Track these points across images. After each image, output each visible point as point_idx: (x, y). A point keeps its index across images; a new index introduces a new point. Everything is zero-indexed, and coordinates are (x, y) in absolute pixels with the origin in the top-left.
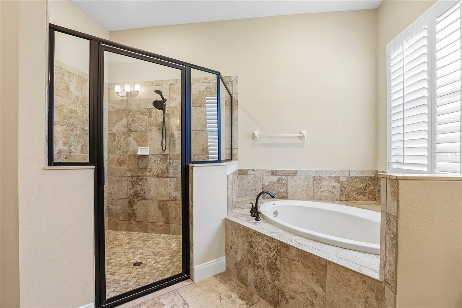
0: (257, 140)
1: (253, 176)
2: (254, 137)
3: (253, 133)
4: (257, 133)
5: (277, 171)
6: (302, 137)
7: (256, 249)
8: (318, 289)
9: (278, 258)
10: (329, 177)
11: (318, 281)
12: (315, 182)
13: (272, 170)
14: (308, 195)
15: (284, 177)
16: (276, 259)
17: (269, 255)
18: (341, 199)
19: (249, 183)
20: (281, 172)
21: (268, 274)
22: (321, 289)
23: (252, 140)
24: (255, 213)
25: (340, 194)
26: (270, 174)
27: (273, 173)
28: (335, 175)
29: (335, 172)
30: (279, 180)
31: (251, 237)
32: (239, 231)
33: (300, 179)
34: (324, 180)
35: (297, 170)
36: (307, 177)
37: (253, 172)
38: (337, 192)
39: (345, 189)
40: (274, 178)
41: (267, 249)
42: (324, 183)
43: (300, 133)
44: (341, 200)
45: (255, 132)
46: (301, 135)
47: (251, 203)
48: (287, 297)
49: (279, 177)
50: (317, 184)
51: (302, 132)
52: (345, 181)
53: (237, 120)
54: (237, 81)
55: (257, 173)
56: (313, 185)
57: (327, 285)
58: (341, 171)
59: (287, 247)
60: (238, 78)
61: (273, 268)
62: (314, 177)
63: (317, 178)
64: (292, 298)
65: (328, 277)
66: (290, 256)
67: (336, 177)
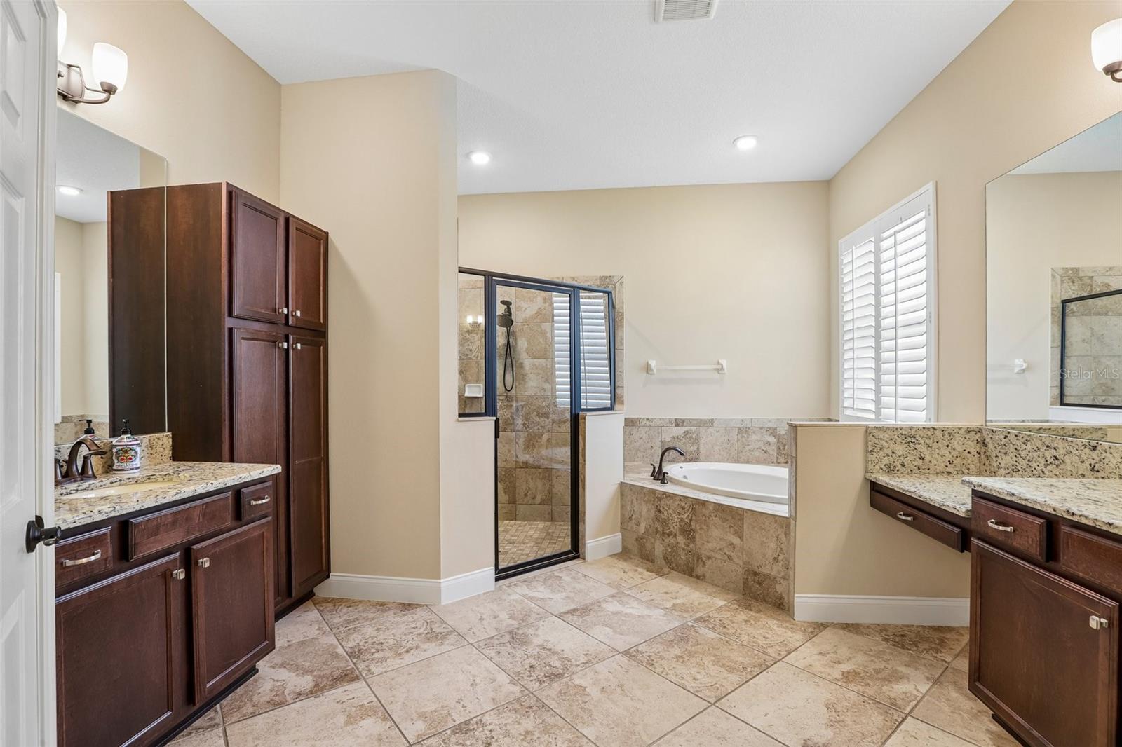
0: (654, 374)
1: (647, 429)
2: (648, 369)
3: (648, 363)
4: (653, 363)
5: (683, 421)
6: (720, 370)
7: (666, 513)
8: (736, 541)
9: (694, 518)
10: (761, 428)
11: (736, 532)
12: (740, 437)
13: (676, 419)
14: (730, 455)
15: (693, 429)
16: (691, 520)
17: (683, 516)
18: (779, 461)
19: (640, 438)
20: (690, 422)
21: (681, 540)
22: (739, 539)
23: (645, 374)
24: (659, 475)
25: (778, 454)
26: (674, 425)
27: (678, 423)
28: (770, 425)
29: (769, 421)
30: (686, 433)
31: (659, 499)
32: (642, 495)
33: (717, 432)
34: (754, 432)
35: (713, 419)
36: (728, 429)
37: (648, 423)
38: (773, 451)
39: (784, 446)
40: (679, 431)
41: (680, 510)
42: (754, 437)
43: (718, 363)
44: (779, 463)
45: (650, 362)
46: (719, 367)
47: (652, 465)
48: (704, 559)
49: (686, 429)
50: (744, 439)
51: (721, 361)
52: (784, 435)
53: (622, 344)
54: (622, 283)
55: (653, 424)
56: (738, 440)
57: (744, 534)
58: (778, 419)
59: (703, 503)
60: (624, 279)
61: (687, 532)
62: (739, 428)
63: (743, 431)
64: (709, 558)
65: (745, 526)
66: (707, 513)
67: (770, 428)
